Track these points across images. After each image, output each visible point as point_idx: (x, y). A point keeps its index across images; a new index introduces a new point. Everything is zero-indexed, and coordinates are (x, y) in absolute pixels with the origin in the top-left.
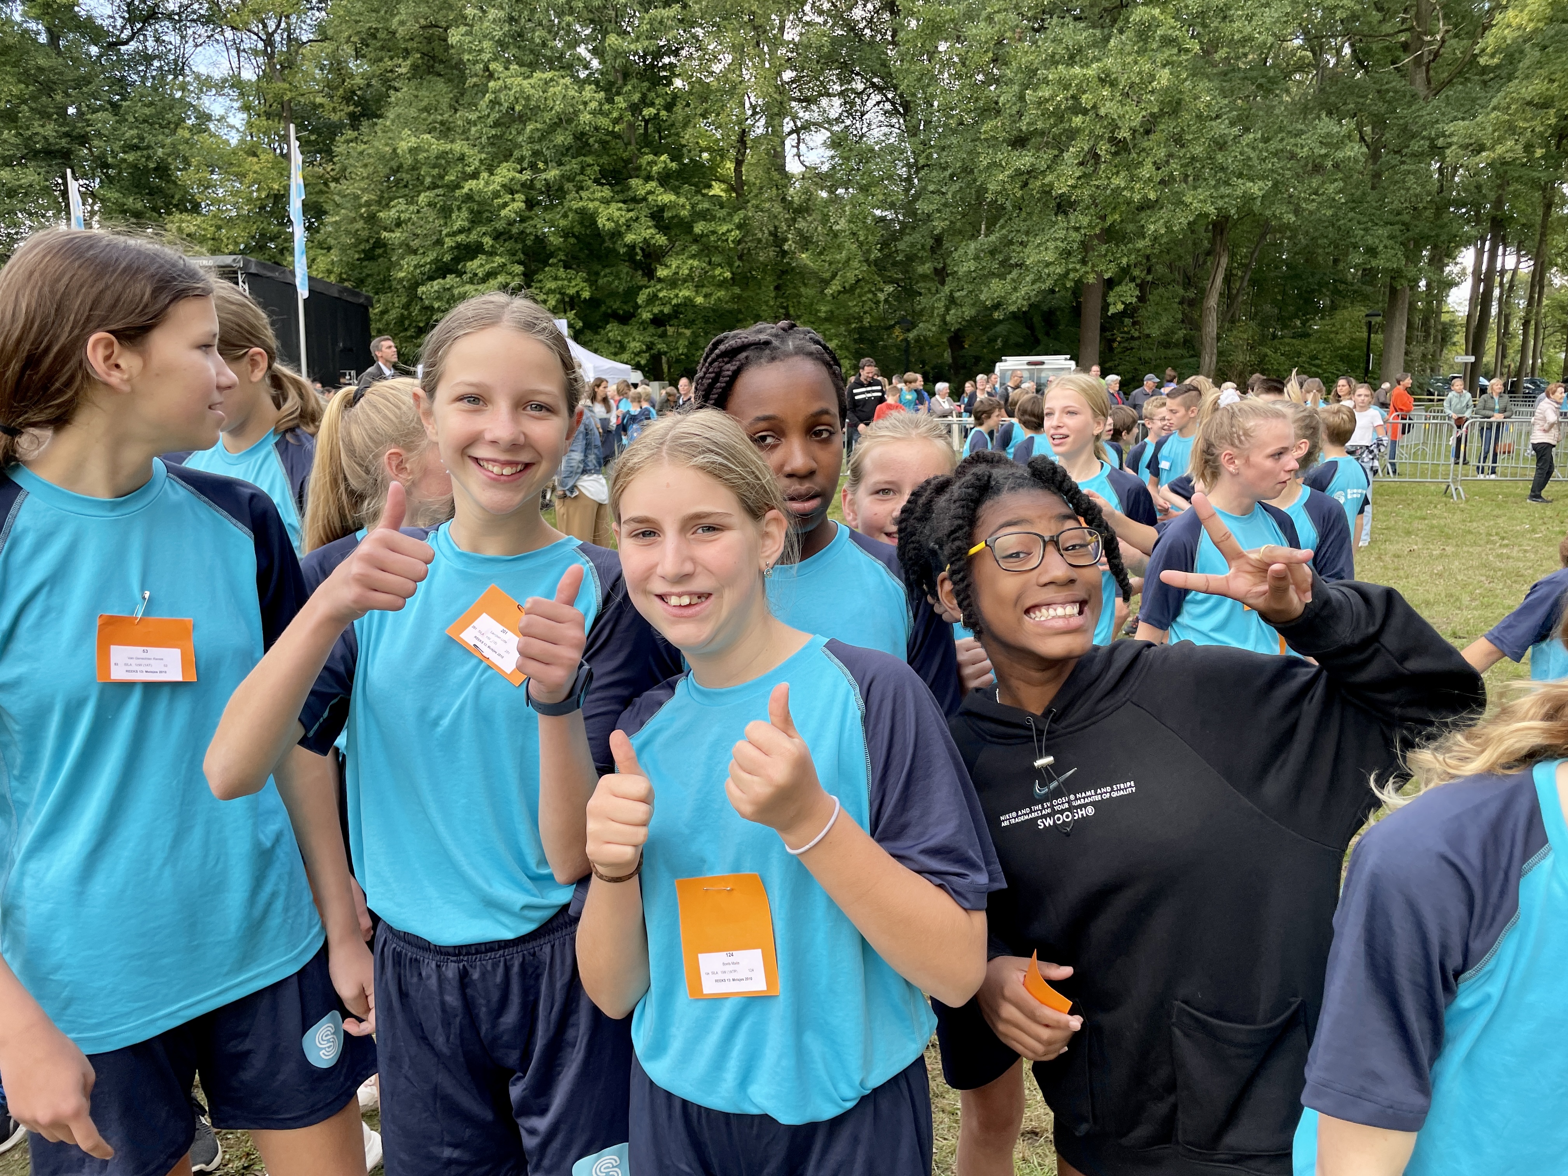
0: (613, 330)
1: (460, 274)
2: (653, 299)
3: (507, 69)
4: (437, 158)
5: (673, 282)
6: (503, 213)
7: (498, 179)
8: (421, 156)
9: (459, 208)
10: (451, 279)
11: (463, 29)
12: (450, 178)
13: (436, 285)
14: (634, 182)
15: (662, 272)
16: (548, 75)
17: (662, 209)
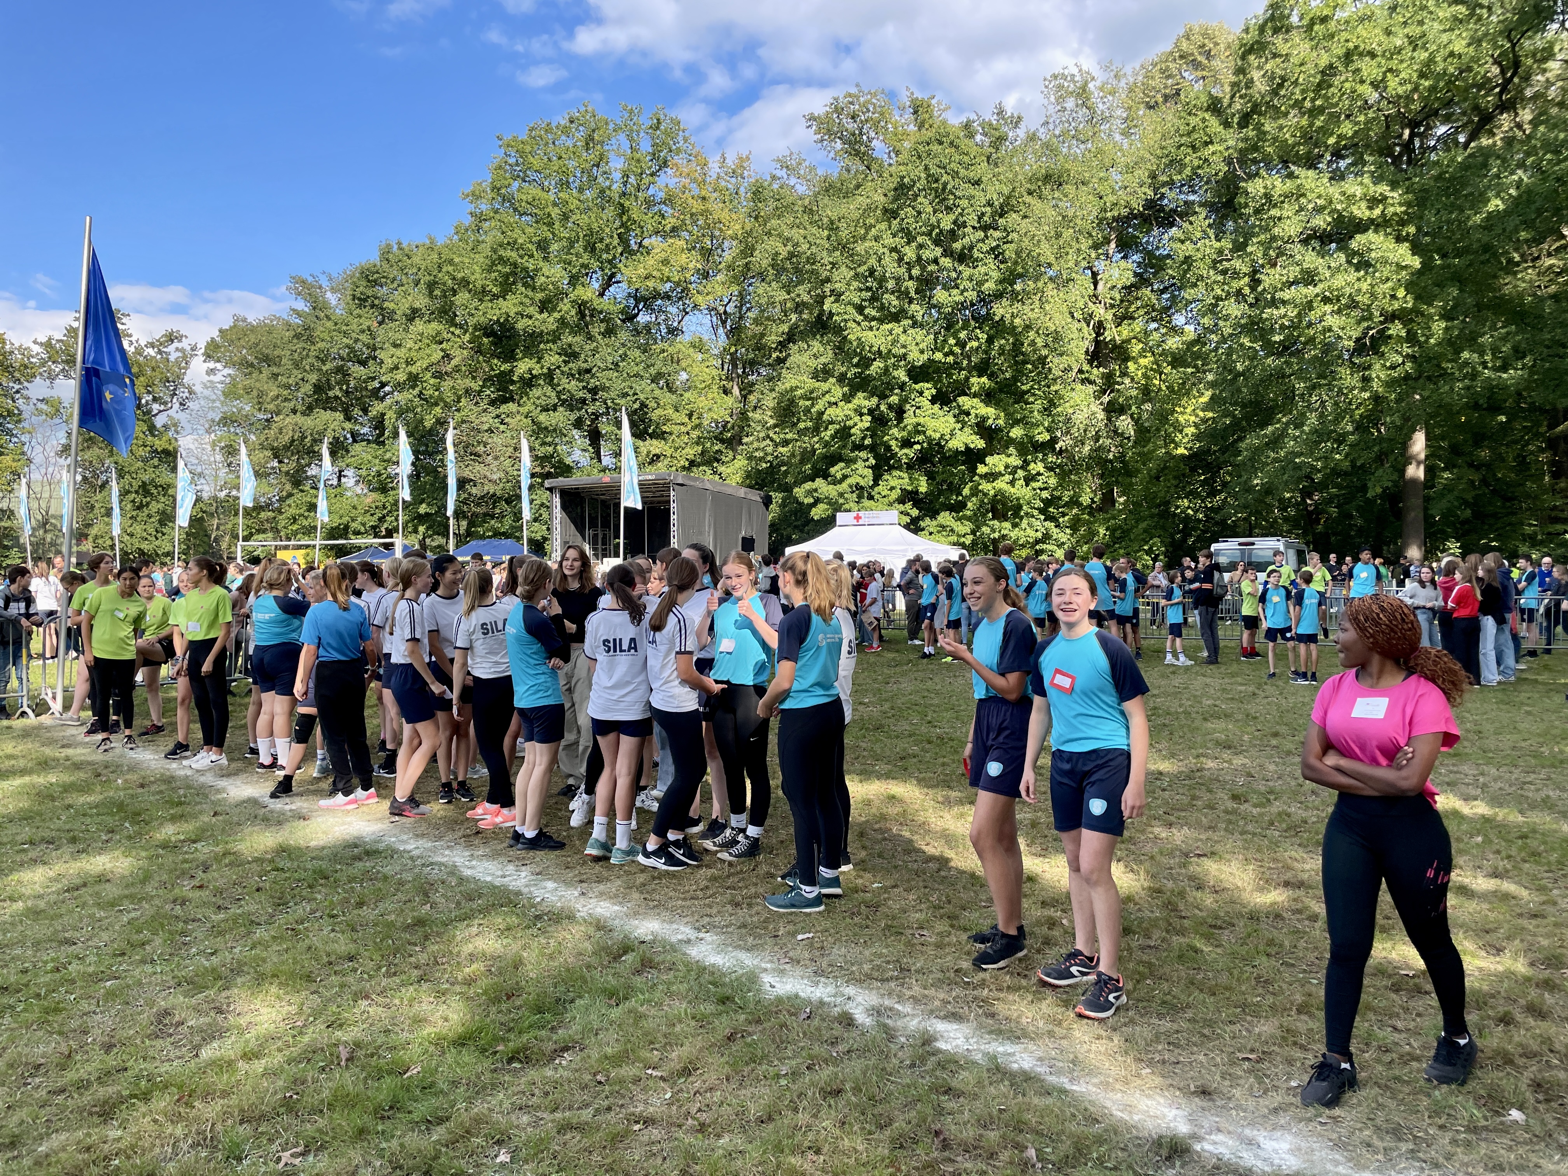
0: (945, 518)
1: (825, 476)
2: (975, 492)
3: (859, 324)
4: (812, 392)
5: (992, 477)
6: (853, 431)
7: (850, 406)
8: (799, 392)
9: (826, 429)
10: (819, 482)
11: (832, 299)
12: (820, 406)
13: (808, 485)
14: (961, 400)
15: (981, 469)
16: (890, 326)
17: (984, 419)
